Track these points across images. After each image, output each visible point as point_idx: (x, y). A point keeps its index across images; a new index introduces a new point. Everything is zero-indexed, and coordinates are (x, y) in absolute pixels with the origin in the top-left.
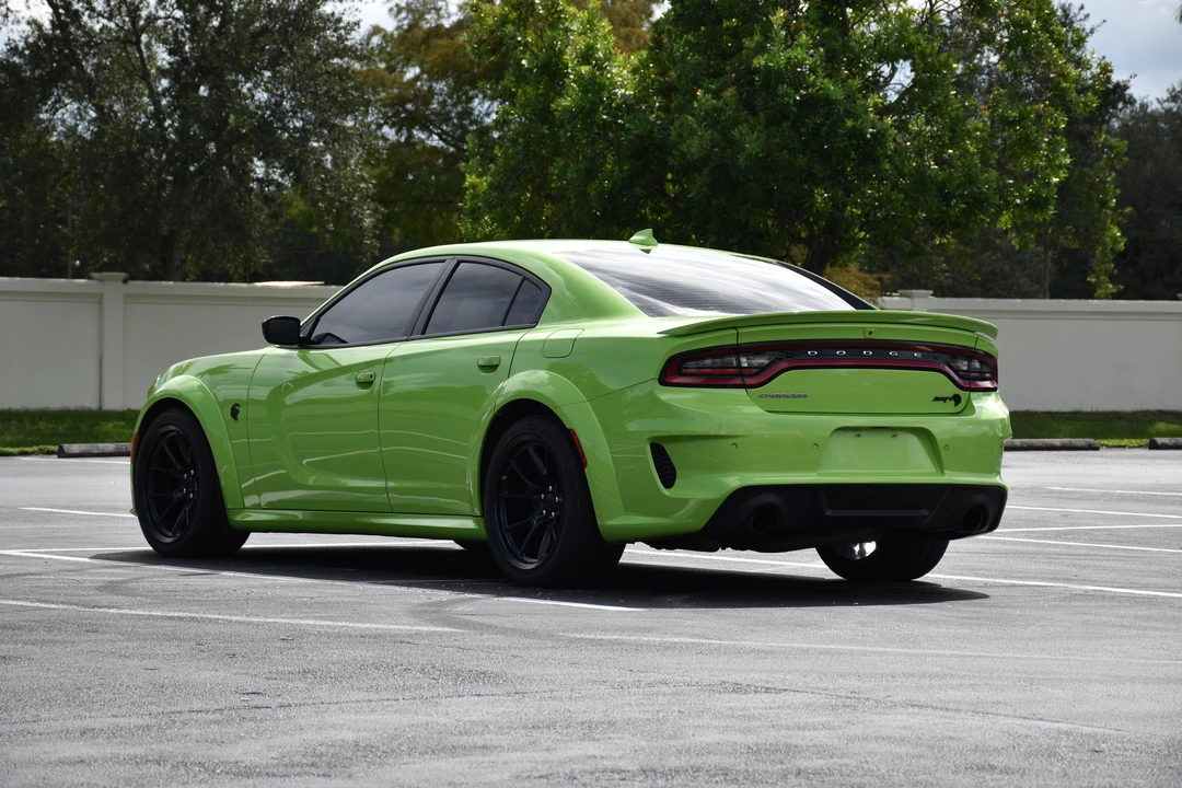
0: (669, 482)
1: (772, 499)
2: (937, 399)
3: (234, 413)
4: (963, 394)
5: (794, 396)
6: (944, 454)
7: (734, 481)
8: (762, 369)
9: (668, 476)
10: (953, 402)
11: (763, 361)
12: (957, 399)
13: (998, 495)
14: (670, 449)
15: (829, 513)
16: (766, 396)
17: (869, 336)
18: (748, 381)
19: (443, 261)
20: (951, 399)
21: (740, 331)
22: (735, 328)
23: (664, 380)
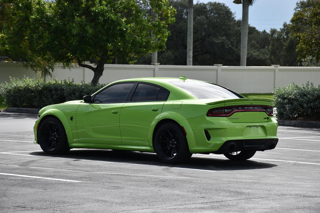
0: (209, 139)
1: (233, 143)
2: (264, 118)
3: (71, 119)
4: (269, 117)
5: (237, 119)
6: (267, 131)
7: (225, 139)
8: (230, 112)
9: (209, 138)
10: (267, 119)
11: (230, 110)
12: (268, 118)
13: (276, 140)
14: (209, 131)
15: (245, 146)
16: (231, 119)
17: (252, 104)
18: (227, 115)
19: (134, 83)
20: (267, 118)
21: (226, 103)
22: (224, 103)
23: (208, 115)
